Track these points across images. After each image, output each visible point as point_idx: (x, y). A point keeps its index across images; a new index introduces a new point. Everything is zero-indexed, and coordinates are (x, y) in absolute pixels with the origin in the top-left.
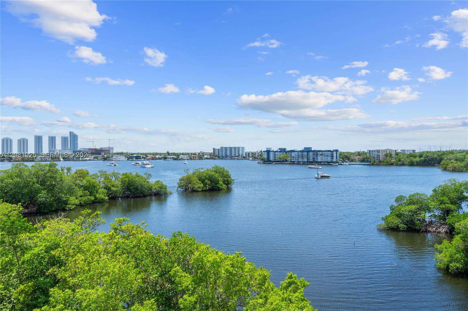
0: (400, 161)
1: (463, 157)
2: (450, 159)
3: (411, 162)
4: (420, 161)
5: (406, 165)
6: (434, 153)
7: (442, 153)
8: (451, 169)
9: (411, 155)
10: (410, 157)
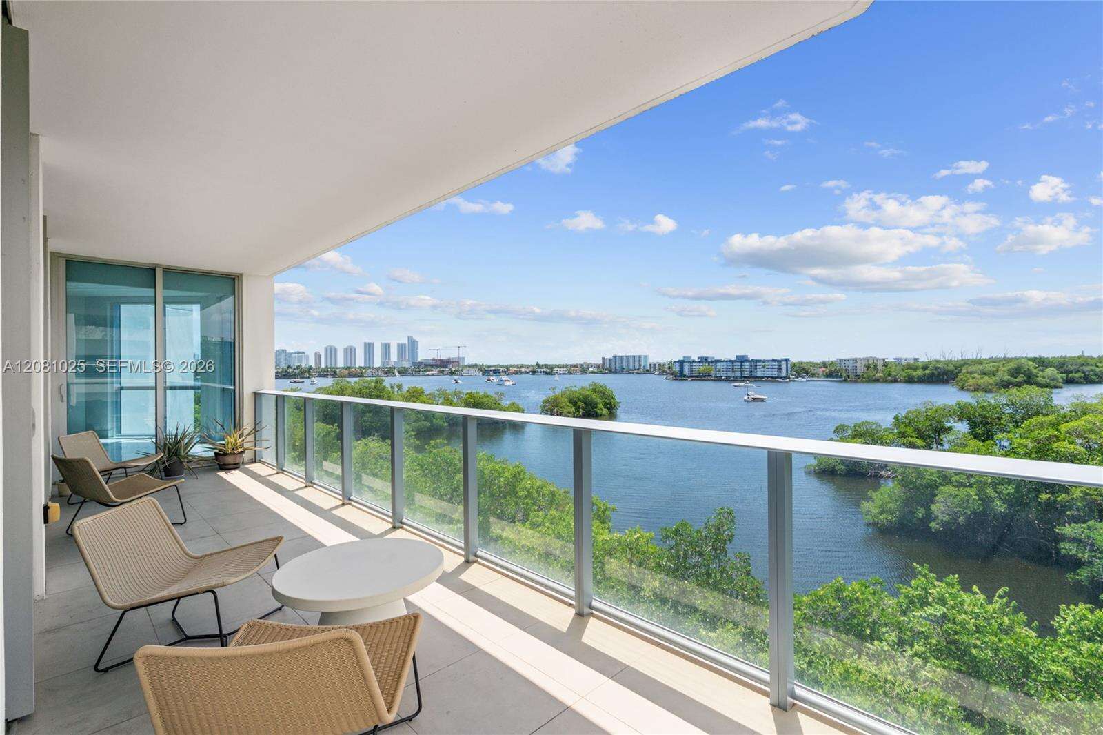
0: (889, 375)
1: (995, 369)
2: (972, 373)
3: (909, 378)
4: (924, 376)
5: (900, 382)
6: (947, 363)
7: (962, 363)
8: (972, 388)
9: (909, 367)
10: (908, 368)
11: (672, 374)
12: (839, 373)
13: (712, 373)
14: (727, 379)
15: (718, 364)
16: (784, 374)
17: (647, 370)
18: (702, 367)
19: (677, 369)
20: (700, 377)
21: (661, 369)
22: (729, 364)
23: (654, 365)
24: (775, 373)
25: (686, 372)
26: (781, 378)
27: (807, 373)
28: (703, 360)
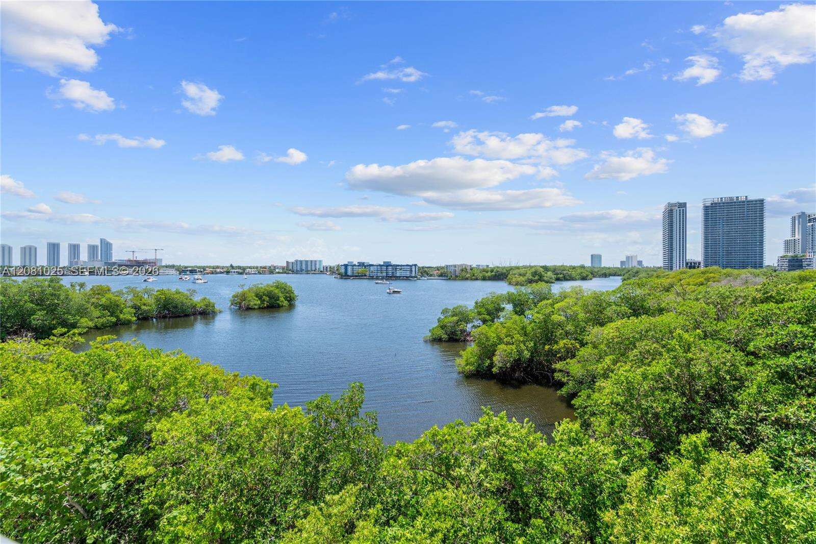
0: (474, 276)
11: (339, 274)
12: (447, 274)
13: (367, 274)
14: (377, 278)
15: (371, 267)
16: (413, 275)
17: (321, 271)
18: (361, 270)
19: (342, 270)
20: (359, 276)
21: (332, 271)
22: (378, 267)
23: (327, 267)
24: (408, 274)
25: (349, 273)
26: (412, 277)
27: (428, 274)
28: (361, 265)
